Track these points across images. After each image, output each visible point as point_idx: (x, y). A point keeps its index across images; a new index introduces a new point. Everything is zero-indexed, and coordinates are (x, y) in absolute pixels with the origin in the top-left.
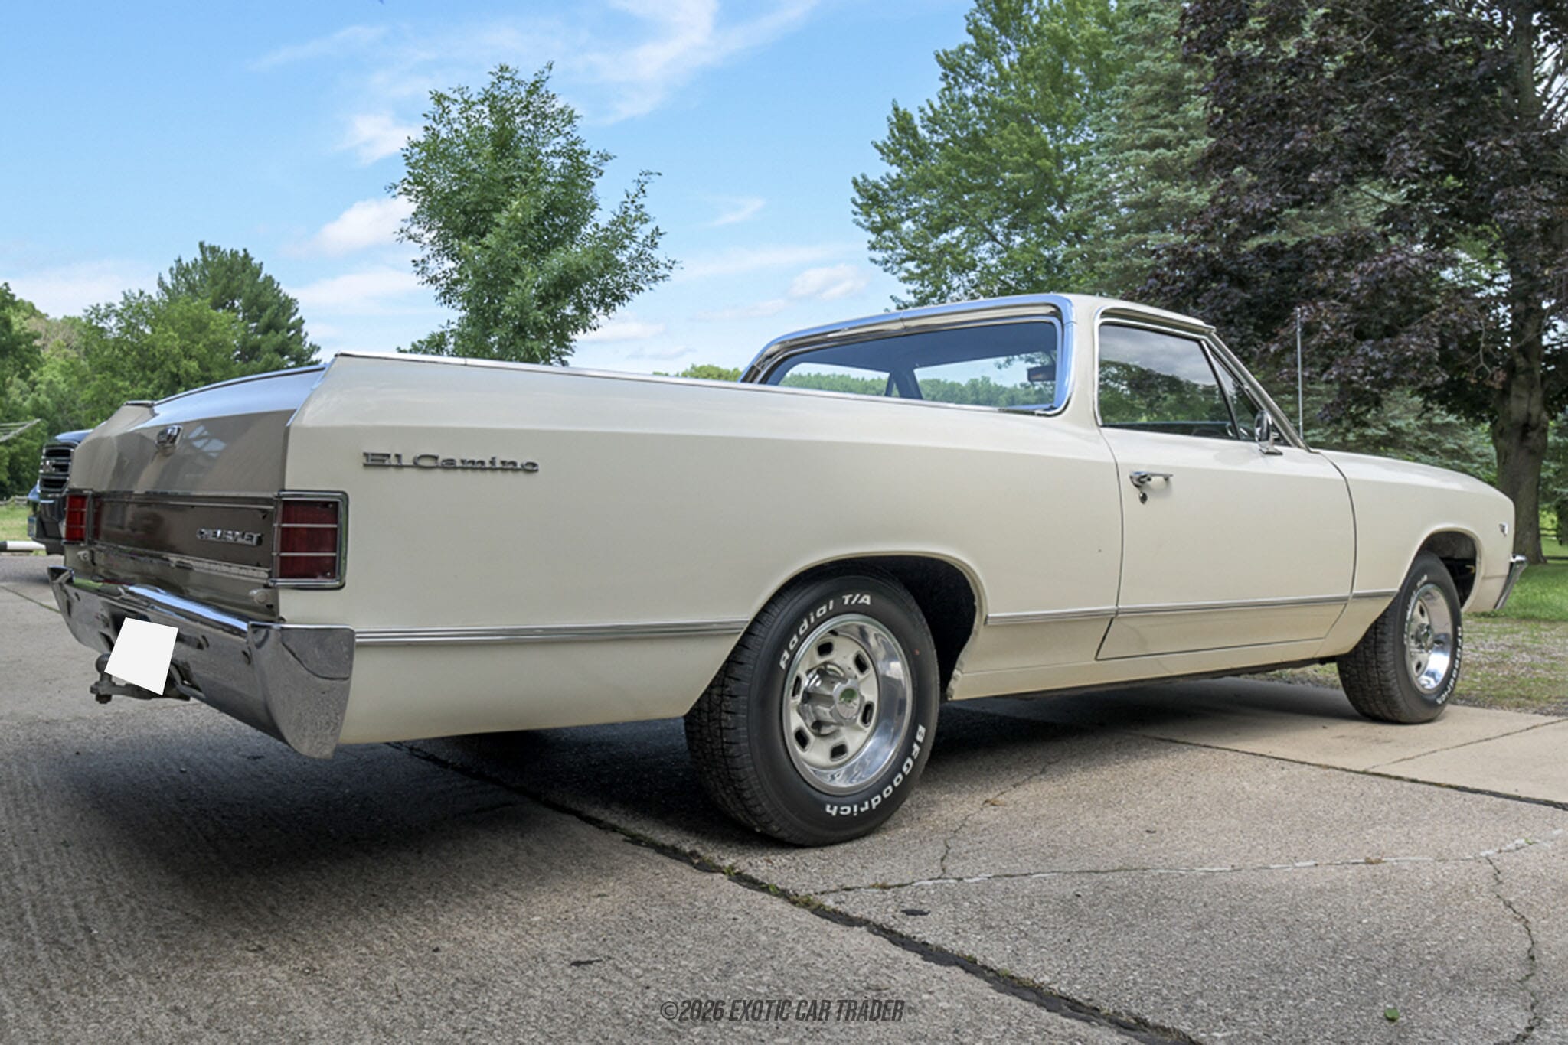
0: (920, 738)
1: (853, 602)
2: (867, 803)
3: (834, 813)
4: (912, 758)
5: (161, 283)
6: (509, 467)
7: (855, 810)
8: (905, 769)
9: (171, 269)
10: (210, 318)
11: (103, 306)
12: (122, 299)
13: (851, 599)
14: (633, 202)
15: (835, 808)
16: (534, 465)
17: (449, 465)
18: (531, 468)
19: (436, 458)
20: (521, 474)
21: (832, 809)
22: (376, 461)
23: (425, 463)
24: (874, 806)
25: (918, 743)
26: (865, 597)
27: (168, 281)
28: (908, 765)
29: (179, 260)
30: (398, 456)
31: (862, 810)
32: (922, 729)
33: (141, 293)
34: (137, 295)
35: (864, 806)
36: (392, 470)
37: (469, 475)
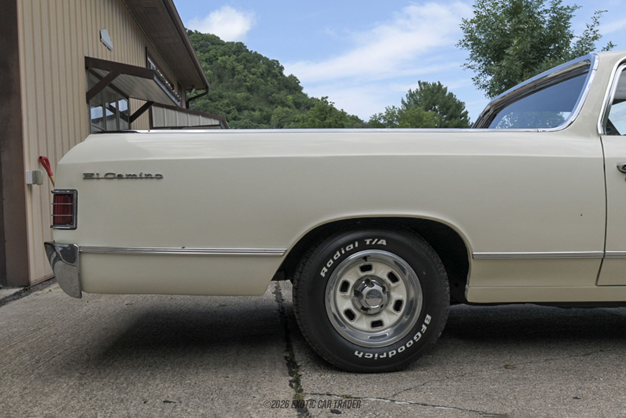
0: (427, 322)
1: (373, 243)
2: (385, 354)
3: (360, 356)
4: (421, 333)
5: (403, 102)
6: (148, 177)
7: (376, 355)
8: (415, 338)
9: (407, 95)
10: (423, 115)
11: (378, 115)
12: (385, 111)
13: (371, 242)
14: (591, 29)
15: (362, 354)
16: (160, 175)
17: (120, 177)
18: (159, 177)
19: (114, 174)
20: (155, 180)
21: (359, 353)
22: (88, 177)
23: (109, 176)
24: (390, 356)
25: (426, 325)
26: (382, 241)
27: (406, 100)
28: (418, 336)
29: (410, 90)
30: (97, 174)
31: (381, 357)
32: (428, 317)
33: (394, 107)
34: (392, 108)
35: (383, 355)
36: (95, 180)
37: (130, 181)
